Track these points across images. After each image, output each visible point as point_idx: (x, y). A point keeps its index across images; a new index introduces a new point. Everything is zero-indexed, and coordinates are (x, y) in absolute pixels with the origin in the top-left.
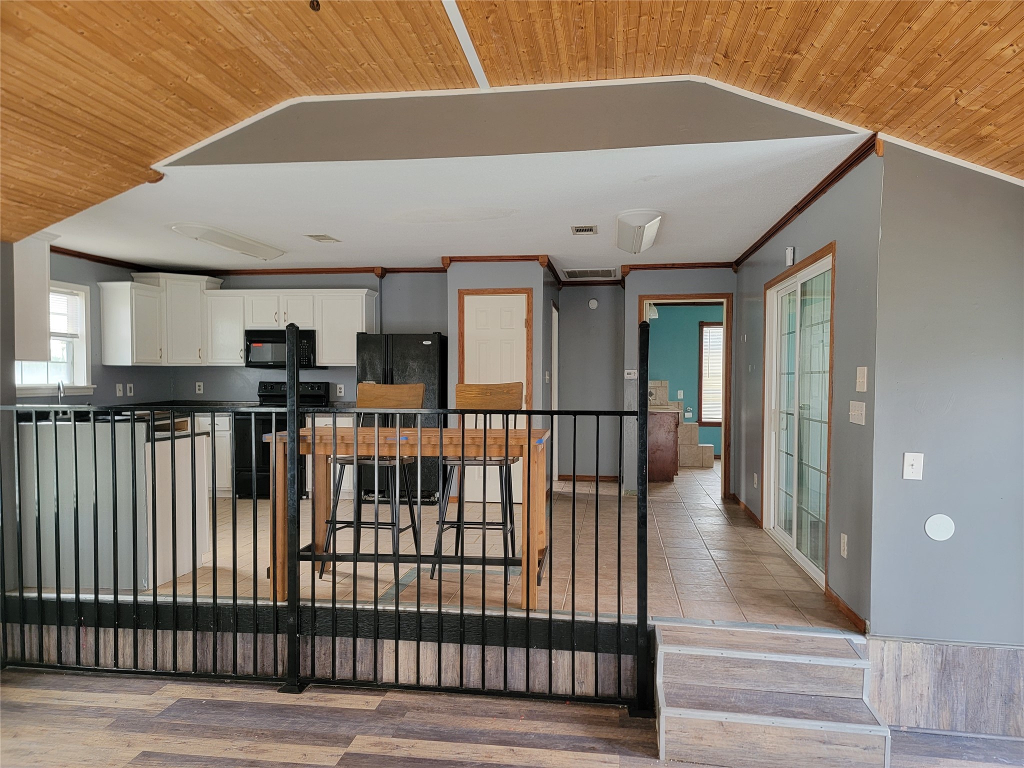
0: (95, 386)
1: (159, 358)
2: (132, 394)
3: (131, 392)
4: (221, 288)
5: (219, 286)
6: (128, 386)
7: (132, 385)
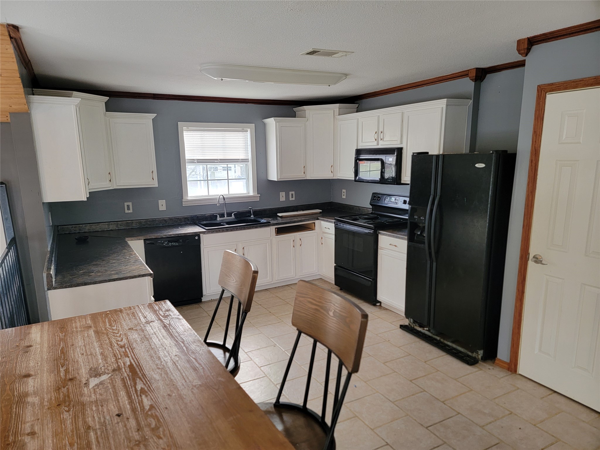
0: (260, 195)
1: (303, 173)
2: (294, 199)
3: (292, 197)
4: (357, 112)
5: (356, 110)
6: (291, 193)
7: (293, 193)
